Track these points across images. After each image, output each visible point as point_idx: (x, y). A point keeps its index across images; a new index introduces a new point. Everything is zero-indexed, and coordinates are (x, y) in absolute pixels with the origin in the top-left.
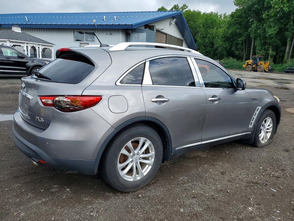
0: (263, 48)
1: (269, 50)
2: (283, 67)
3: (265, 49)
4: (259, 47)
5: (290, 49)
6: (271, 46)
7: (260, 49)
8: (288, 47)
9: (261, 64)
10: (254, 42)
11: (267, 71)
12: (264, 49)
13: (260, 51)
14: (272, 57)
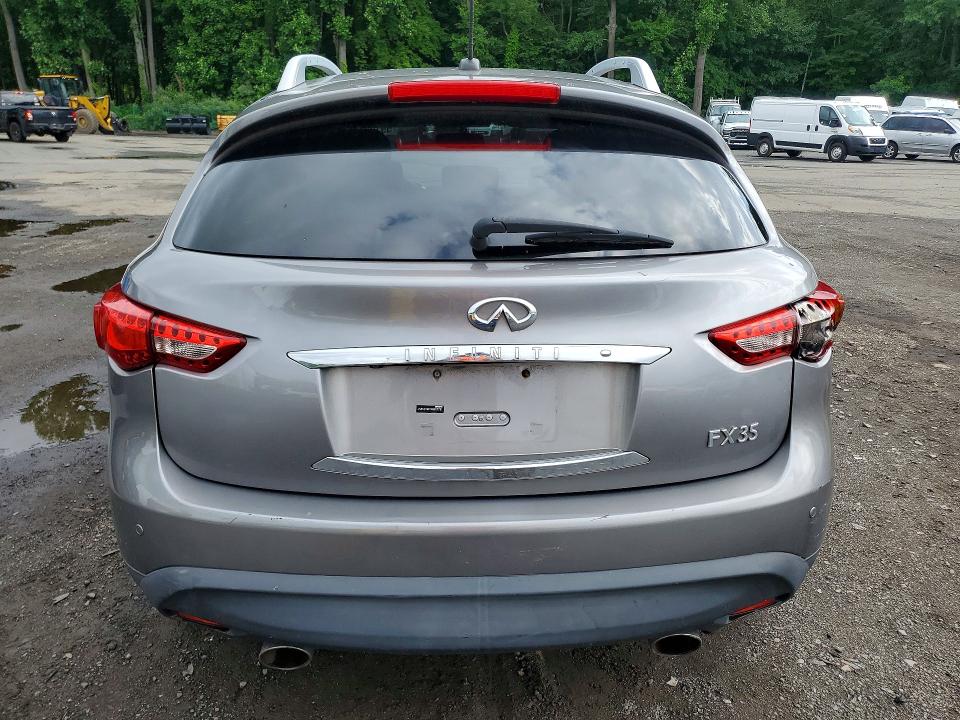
0: (57, 47)
1: (80, 55)
2: (149, 113)
3: (64, 52)
4: (39, 42)
5: (146, 54)
6: (82, 41)
7: (46, 51)
8: (139, 49)
9: (81, 106)
10: (17, 26)
11: (111, 128)
12: (61, 52)
13: (47, 56)
14: (95, 78)
